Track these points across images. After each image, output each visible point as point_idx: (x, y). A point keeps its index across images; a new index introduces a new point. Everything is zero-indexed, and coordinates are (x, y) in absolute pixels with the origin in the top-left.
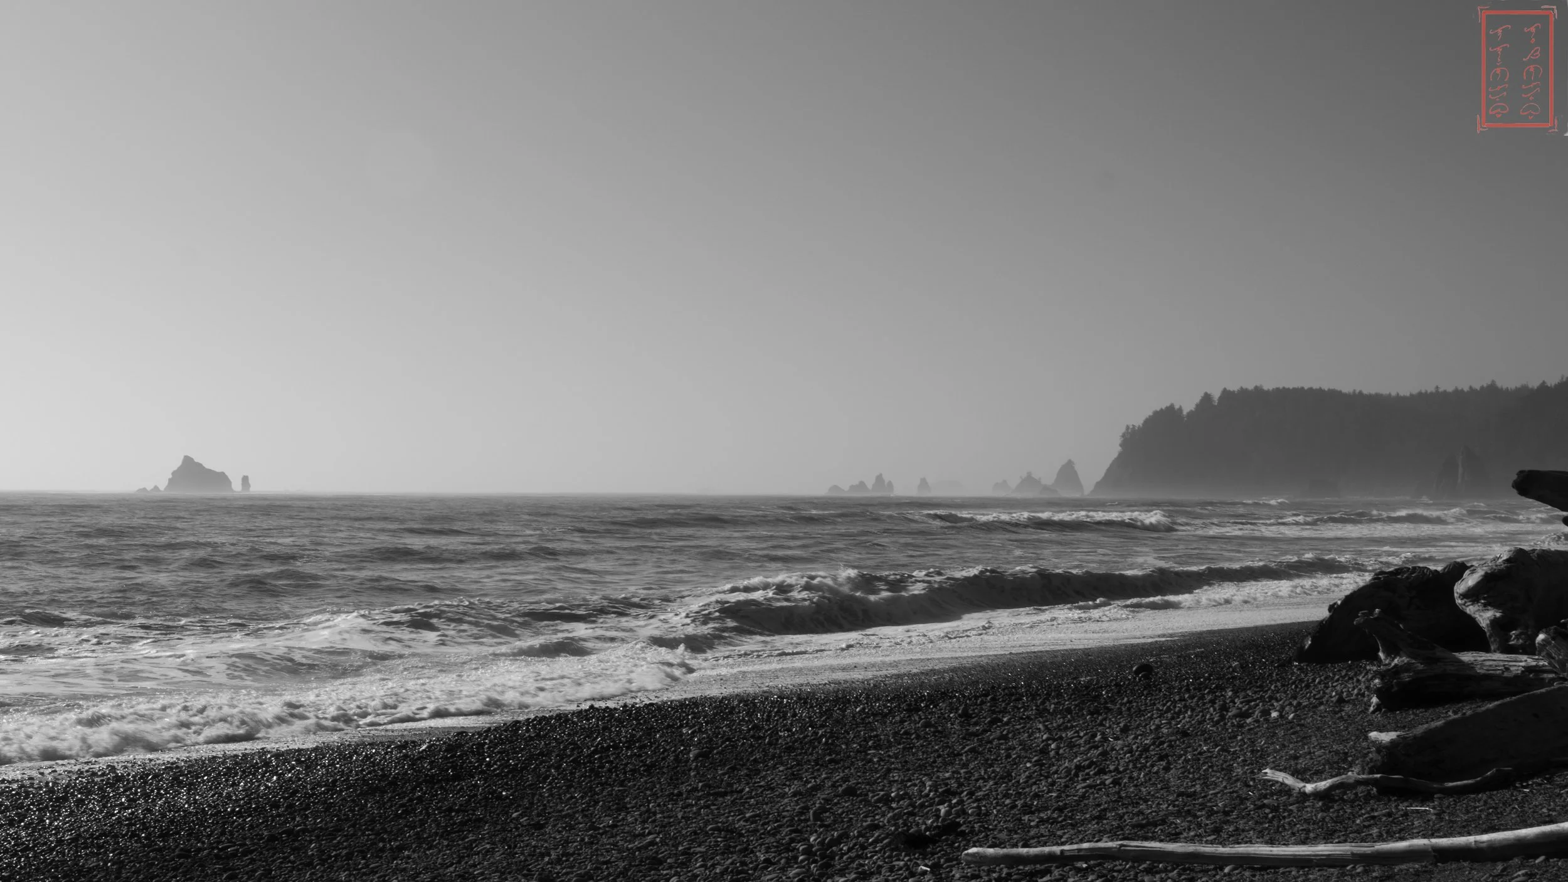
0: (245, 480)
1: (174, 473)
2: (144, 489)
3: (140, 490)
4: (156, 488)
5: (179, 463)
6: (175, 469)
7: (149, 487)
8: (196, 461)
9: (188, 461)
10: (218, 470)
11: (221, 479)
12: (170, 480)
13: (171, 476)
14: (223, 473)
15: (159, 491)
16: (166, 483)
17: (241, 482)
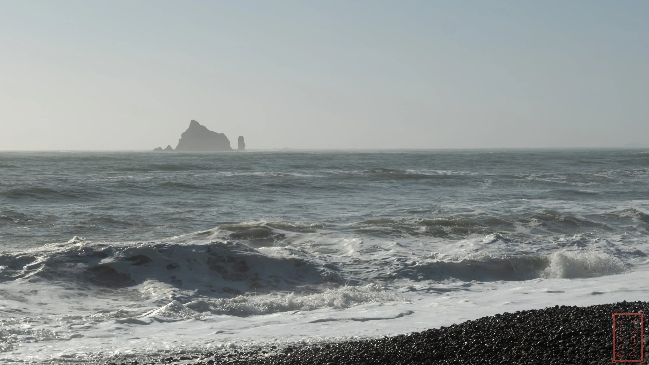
0: (241, 139)
1: (183, 135)
2: (160, 149)
3: (156, 149)
4: (169, 147)
5: (187, 127)
6: (184, 131)
8: (201, 124)
9: (194, 124)
10: (219, 132)
11: (221, 139)
12: (180, 140)
13: (181, 138)
14: (223, 135)
15: (172, 150)
16: (177, 143)
17: (237, 141)
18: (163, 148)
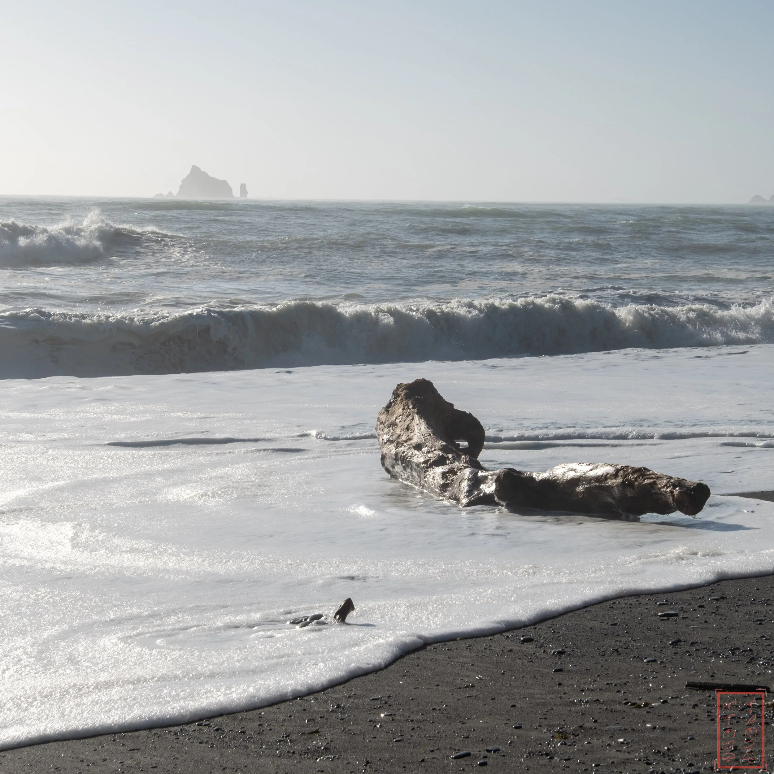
0: (243, 187)
1: (184, 181)
2: (161, 195)
3: (157, 195)
4: (170, 193)
5: (188, 172)
6: (185, 177)
7: (165, 193)
8: (202, 170)
9: (195, 169)
10: (221, 179)
11: (224, 186)
12: (181, 187)
13: (181, 184)
14: (225, 181)
15: (173, 196)
16: (178, 189)
17: (239, 189)
18: (165, 194)
